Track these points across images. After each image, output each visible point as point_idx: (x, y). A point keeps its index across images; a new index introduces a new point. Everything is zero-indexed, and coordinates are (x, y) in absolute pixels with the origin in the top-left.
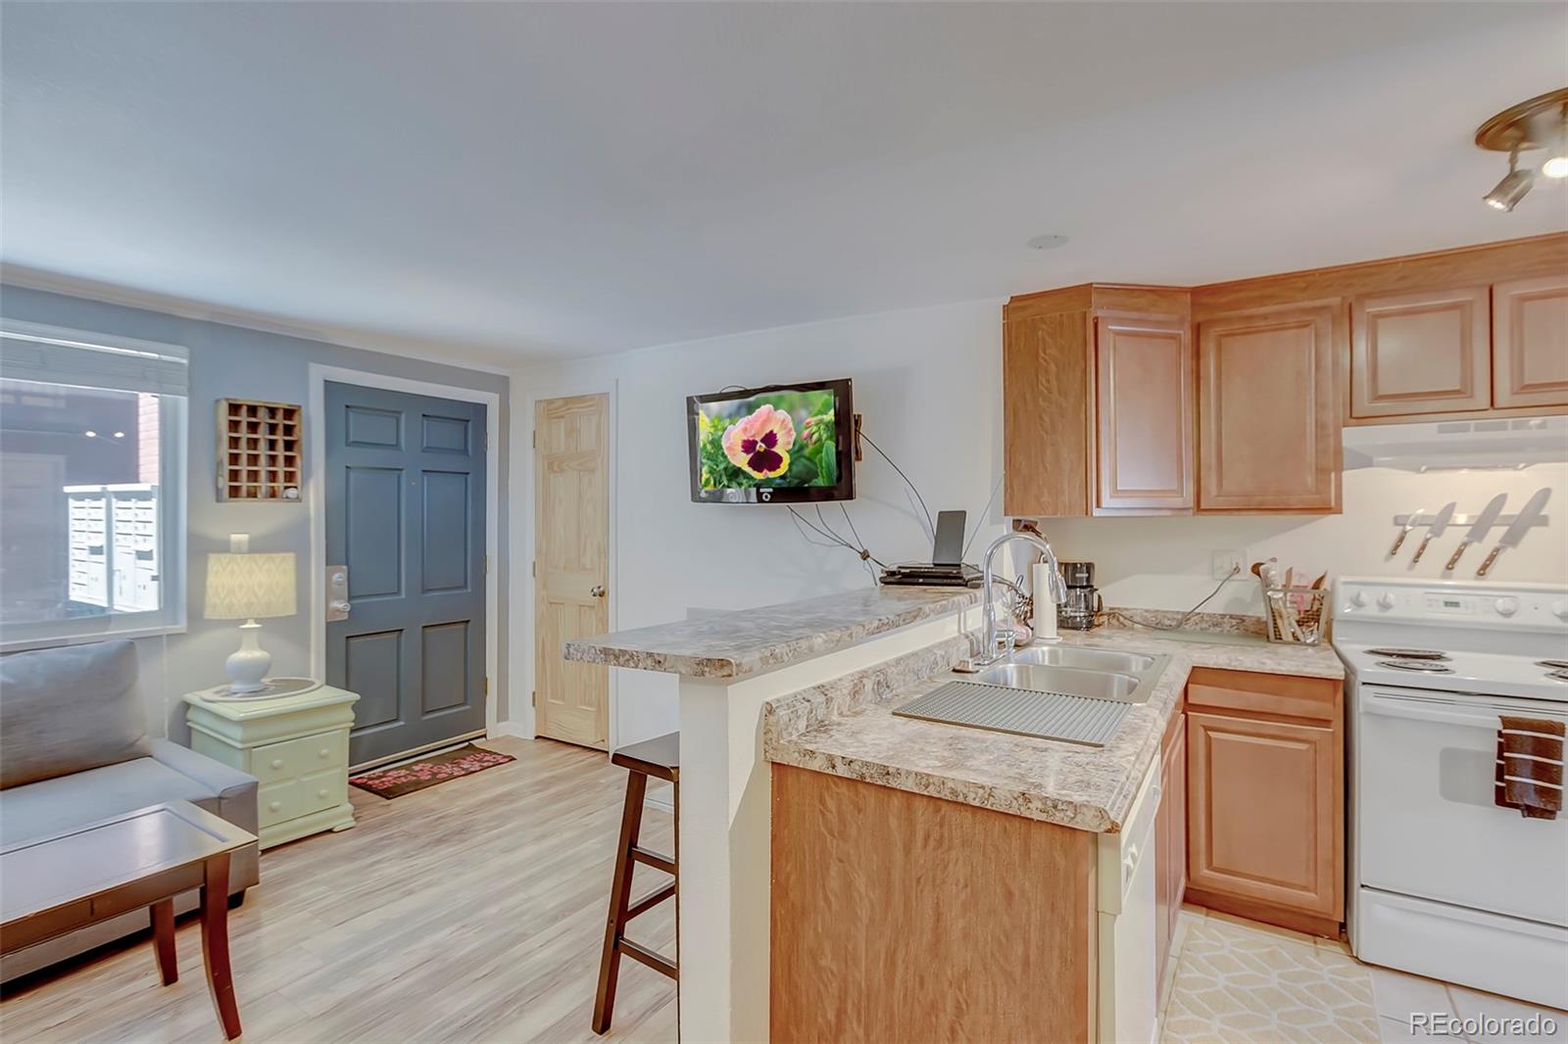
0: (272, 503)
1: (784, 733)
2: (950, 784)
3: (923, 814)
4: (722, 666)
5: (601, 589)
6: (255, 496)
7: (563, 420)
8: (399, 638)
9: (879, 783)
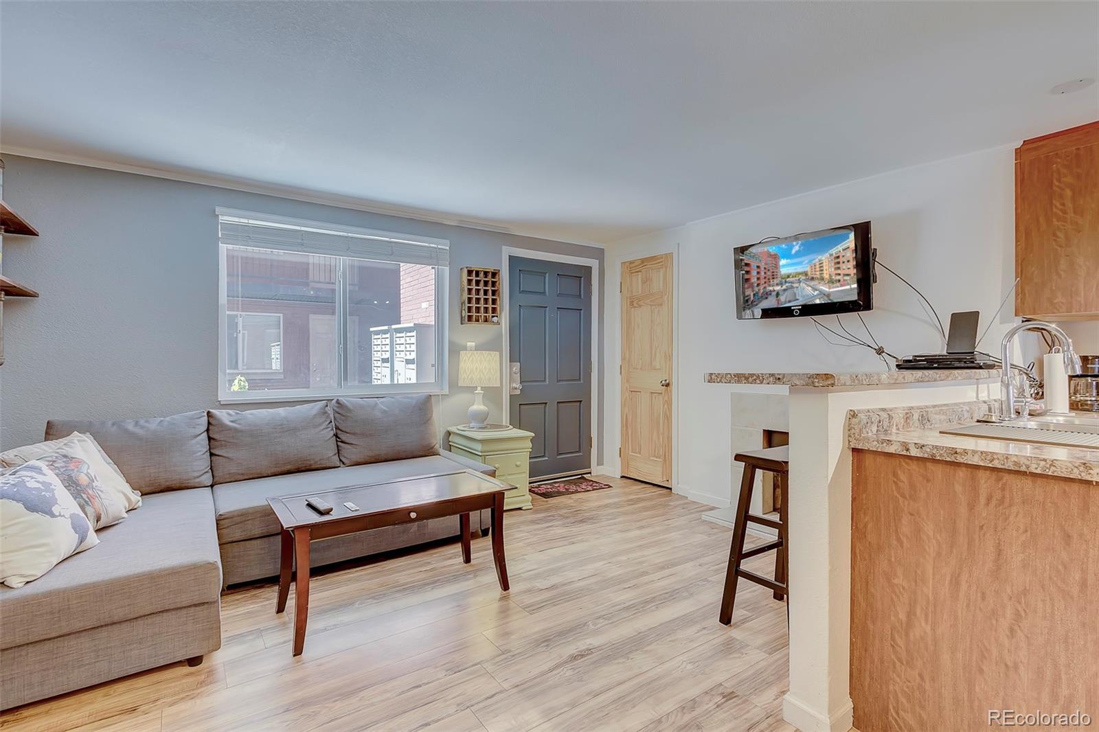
0: (486, 325)
1: (864, 430)
2: (1015, 459)
3: (985, 482)
4: (827, 378)
5: (667, 381)
6: (478, 321)
7: (639, 273)
8: (545, 407)
9: (948, 459)
